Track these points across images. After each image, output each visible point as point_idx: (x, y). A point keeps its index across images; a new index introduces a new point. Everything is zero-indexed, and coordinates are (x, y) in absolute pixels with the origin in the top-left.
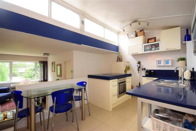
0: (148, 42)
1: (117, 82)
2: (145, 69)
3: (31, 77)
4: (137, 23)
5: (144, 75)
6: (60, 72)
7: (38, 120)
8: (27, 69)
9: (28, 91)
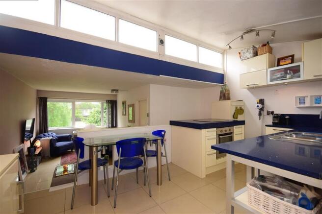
0: (278, 65)
1: (215, 134)
2: (272, 113)
3: (97, 122)
4: (254, 33)
5: (271, 123)
6: (133, 116)
7: (101, 178)
8: (92, 111)
9: (90, 139)
